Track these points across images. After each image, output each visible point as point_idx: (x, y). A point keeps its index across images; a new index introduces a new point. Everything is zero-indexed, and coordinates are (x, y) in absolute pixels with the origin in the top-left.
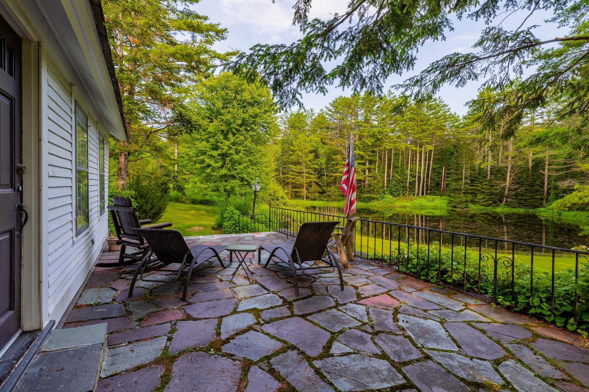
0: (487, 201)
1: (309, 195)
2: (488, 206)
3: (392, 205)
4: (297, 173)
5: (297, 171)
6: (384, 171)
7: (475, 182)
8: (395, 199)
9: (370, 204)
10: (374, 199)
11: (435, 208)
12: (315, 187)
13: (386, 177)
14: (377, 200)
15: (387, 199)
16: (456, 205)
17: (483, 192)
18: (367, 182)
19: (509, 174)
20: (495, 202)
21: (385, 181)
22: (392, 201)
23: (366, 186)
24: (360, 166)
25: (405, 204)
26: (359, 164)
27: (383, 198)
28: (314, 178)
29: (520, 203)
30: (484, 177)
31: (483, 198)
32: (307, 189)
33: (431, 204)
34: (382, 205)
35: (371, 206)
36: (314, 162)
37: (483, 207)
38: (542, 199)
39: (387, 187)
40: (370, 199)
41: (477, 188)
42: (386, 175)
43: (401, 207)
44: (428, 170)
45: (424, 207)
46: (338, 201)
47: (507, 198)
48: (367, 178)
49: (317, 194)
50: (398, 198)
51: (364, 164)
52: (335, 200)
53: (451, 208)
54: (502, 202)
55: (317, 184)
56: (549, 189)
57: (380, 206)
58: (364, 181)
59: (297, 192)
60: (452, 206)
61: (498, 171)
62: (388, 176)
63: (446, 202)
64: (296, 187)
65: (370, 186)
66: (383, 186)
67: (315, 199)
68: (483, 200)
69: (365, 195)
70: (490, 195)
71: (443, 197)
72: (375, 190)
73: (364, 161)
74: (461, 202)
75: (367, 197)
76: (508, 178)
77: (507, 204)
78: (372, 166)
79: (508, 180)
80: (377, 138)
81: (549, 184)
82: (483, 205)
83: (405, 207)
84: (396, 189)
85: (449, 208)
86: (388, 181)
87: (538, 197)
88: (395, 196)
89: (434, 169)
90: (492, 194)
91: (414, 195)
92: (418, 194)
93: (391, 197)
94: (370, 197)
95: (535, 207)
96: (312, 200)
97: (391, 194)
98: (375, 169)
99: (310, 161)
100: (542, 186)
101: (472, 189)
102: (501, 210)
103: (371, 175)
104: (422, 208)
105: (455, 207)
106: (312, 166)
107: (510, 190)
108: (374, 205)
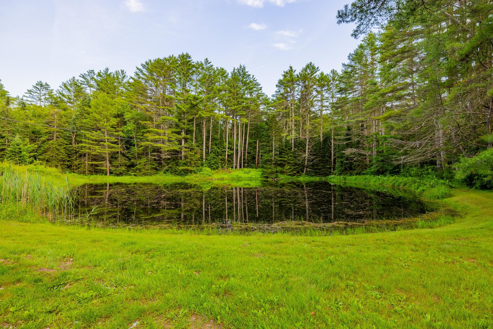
0: (292, 171)
1: (113, 169)
2: (293, 175)
3: (210, 178)
4: (93, 140)
5: (94, 138)
6: (203, 143)
7: (283, 154)
8: (213, 172)
9: (186, 177)
10: (191, 172)
11: (251, 179)
12: (121, 160)
13: (204, 150)
14: (195, 173)
15: (205, 172)
16: (268, 175)
17: (289, 163)
18: (183, 154)
19: (307, 147)
20: (298, 172)
21: (204, 154)
22: (210, 174)
23: (183, 158)
24: (174, 134)
25: (222, 176)
26: (172, 132)
27: (201, 170)
28: (119, 148)
29: (316, 172)
30: (289, 149)
31: (290, 168)
32: (110, 162)
33: (247, 176)
34: (200, 178)
35: (188, 180)
36: (117, 129)
37: (290, 177)
38: (330, 168)
39: (206, 159)
40: (187, 172)
41: (285, 159)
42: (204, 147)
43: (219, 179)
44: (245, 144)
45: (240, 179)
46: (150, 175)
47: (307, 168)
48: (184, 149)
49: (123, 168)
50: (217, 170)
51: (179, 133)
52: (145, 174)
53: (264, 179)
54: (303, 171)
55: (124, 155)
56: (335, 159)
57: (197, 179)
58: (181, 153)
59: (97, 166)
60: (265, 177)
61: (300, 144)
62: (207, 147)
63: (261, 173)
64: (95, 160)
65: (186, 157)
66: (202, 158)
67: (120, 174)
68: (289, 171)
69: (181, 168)
70: (294, 166)
71: (257, 170)
72: (192, 162)
73: (179, 130)
74: (272, 173)
75: (182, 170)
76: (307, 150)
77: (307, 174)
78: (188, 136)
79: (307, 152)
80: (192, 104)
81: (334, 155)
82: (290, 175)
83: (222, 179)
84: (215, 162)
85: (262, 179)
86: (207, 153)
87: (328, 166)
88: (214, 169)
89: (250, 143)
90: (296, 164)
91: (232, 168)
92: (236, 167)
93: (209, 169)
94: (188, 170)
95: (326, 175)
96: (118, 175)
97: (209, 167)
98: (192, 140)
99: (112, 127)
100: (330, 157)
101: (280, 160)
102: (303, 179)
103: (187, 145)
104: (239, 179)
105: (267, 177)
106: (117, 133)
107: (309, 161)
108: (190, 179)
